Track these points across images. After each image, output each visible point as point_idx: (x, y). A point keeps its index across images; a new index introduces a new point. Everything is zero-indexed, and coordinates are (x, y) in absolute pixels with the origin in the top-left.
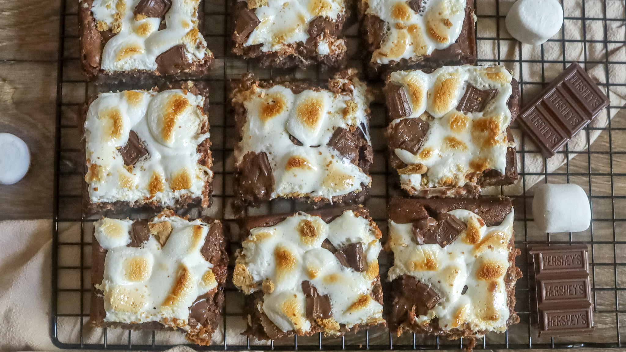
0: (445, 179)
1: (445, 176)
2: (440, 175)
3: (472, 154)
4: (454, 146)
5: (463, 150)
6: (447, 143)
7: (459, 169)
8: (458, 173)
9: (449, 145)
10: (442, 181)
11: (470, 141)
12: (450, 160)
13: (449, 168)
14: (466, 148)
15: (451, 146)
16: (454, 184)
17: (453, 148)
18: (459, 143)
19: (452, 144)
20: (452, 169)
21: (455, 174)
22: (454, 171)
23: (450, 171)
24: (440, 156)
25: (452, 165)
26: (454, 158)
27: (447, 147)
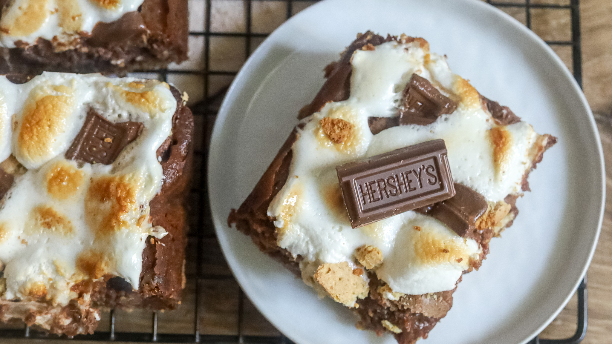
0: (29, 286)
1: (30, 280)
2: (21, 278)
3: (82, 243)
4: (48, 225)
5: (66, 233)
6: (36, 219)
7: (57, 271)
8: (57, 278)
9: (39, 222)
10: (25, 289)
11: (81, 218)
12: (41, 252)
13: (37, 265)
14: (71, 229)
15: (43, 224)
16: (48, 297)
17: (47, 230)
18: (59, 220)
19: (47, 220)
20: (43, 268)
21: (50, 279)
22: (49, 273)
23: (41, 272)
24: (23, 242)
25: (43, 261)
26: (48, 248)
27: (36, 225)
